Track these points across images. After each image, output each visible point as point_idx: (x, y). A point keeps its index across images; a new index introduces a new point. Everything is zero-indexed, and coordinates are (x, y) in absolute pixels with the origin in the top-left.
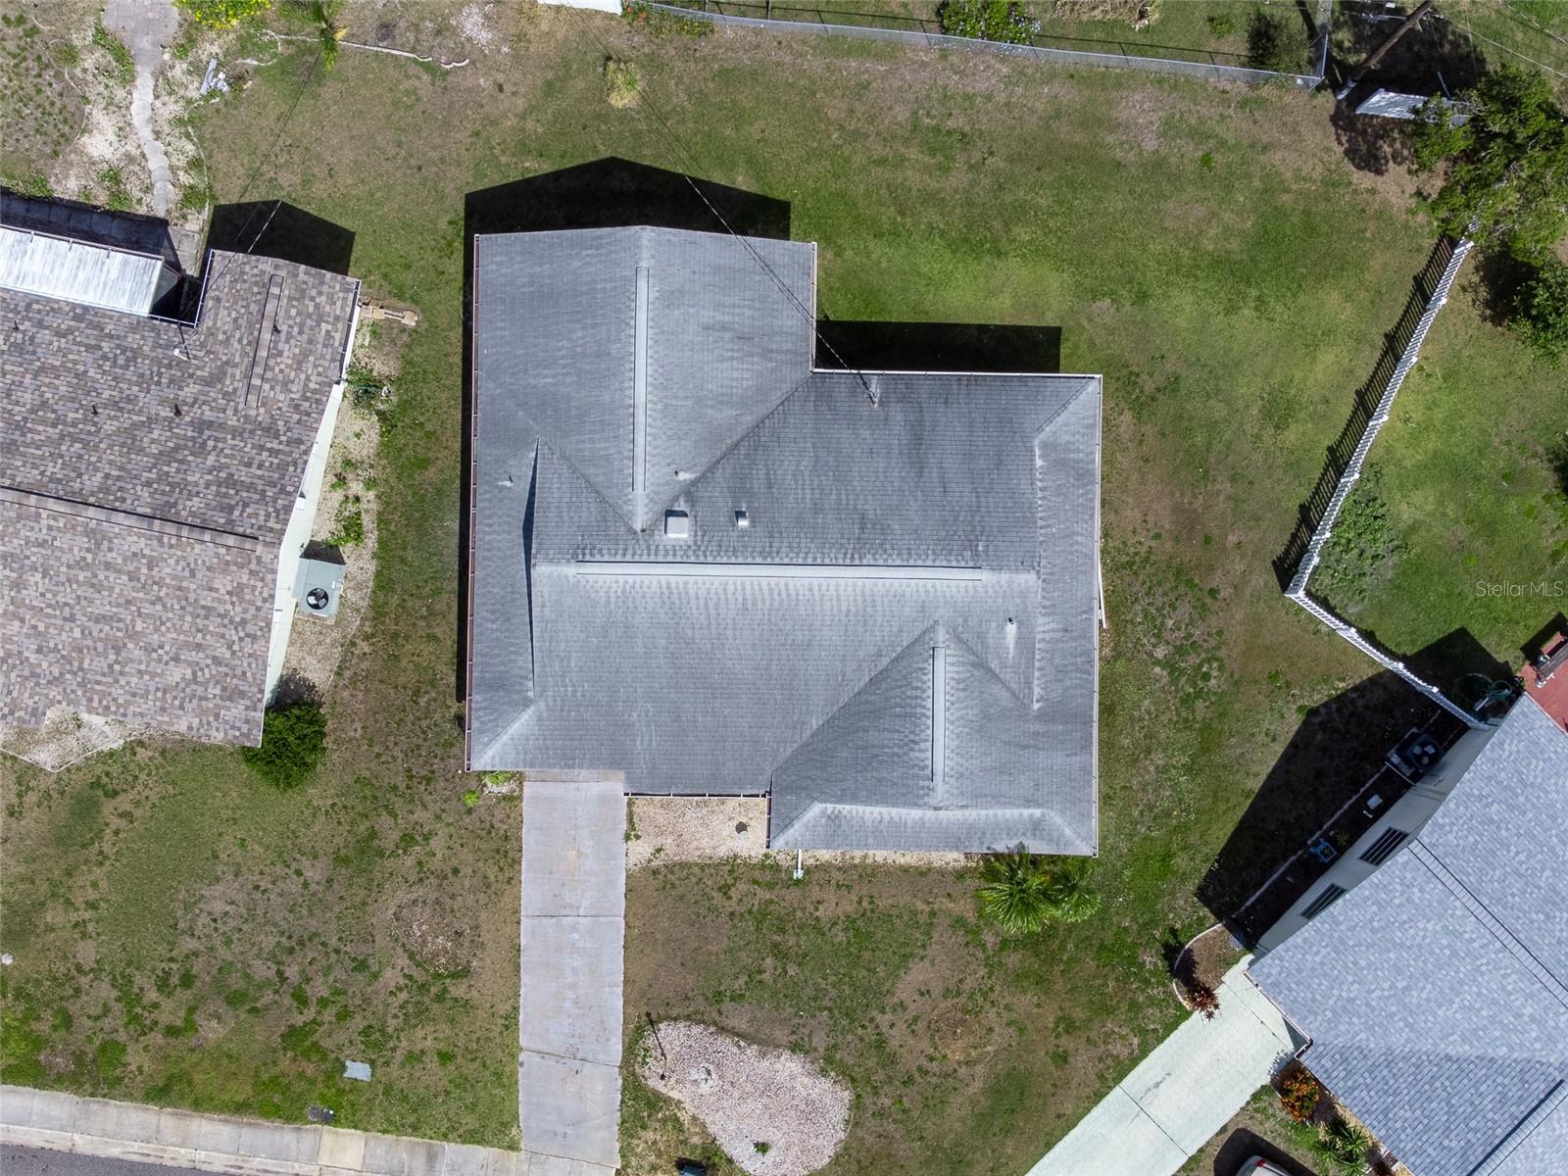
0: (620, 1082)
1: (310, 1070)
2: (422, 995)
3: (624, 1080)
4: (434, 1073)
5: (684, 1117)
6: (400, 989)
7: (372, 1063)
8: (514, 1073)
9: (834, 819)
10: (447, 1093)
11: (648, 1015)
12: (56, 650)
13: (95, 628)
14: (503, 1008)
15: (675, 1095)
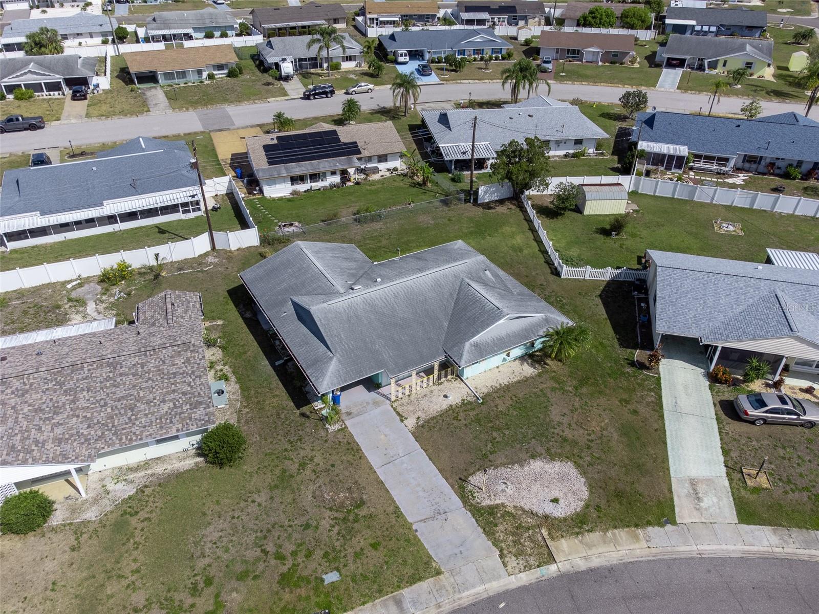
0: (469, 513)
1: (303, 592)
2: (346, 523)
3: (470, 511)
4: (374, 558)
5: (510, 509)
6: (333, 526)
7: (338, 569)
8: (416, 537)
9: (476, 345)
10: (387, 563)
11: (460, 479)
12: (98, 422)
13: (119, 404)
14: (391, 509)
15: (498, 502)
